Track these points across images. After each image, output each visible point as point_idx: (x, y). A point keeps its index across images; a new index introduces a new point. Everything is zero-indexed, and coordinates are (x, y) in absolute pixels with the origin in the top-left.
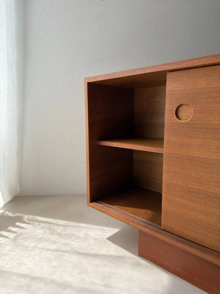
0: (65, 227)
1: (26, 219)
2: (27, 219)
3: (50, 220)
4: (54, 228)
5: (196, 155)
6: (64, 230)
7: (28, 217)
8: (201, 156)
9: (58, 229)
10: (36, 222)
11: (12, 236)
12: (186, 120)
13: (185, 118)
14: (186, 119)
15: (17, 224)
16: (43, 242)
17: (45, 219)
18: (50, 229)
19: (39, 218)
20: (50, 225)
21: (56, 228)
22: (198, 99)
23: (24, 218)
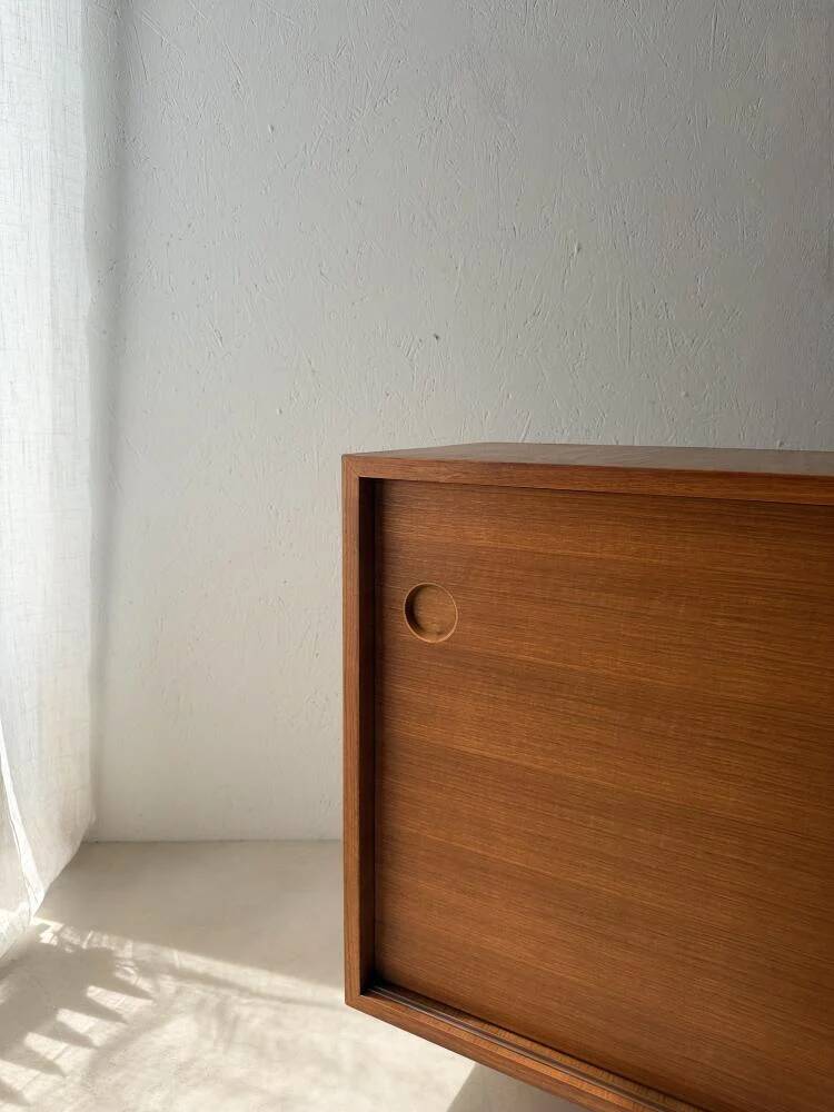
0: (276, 1003)
1: (130, 963)
2: (130, 959)
3: (220, 968)
4: (236, 1008)
5: (472, 751)
6: (277, 1024)
7: (134, 950)
8: (486, 754)
9: (252, 1016)
10: (169, 977)
11: (71, 1058)
12: (440, 634)
13: (436, 627)
14: (438, 630)
15: (94, 992)
16: (196, 1086)
17: (197, 963)
18: (221, 1011)
19: (179, 958)
20: (224, 992)
21: (246, 1012)
22: (471, 578)
23: (120, 955)
